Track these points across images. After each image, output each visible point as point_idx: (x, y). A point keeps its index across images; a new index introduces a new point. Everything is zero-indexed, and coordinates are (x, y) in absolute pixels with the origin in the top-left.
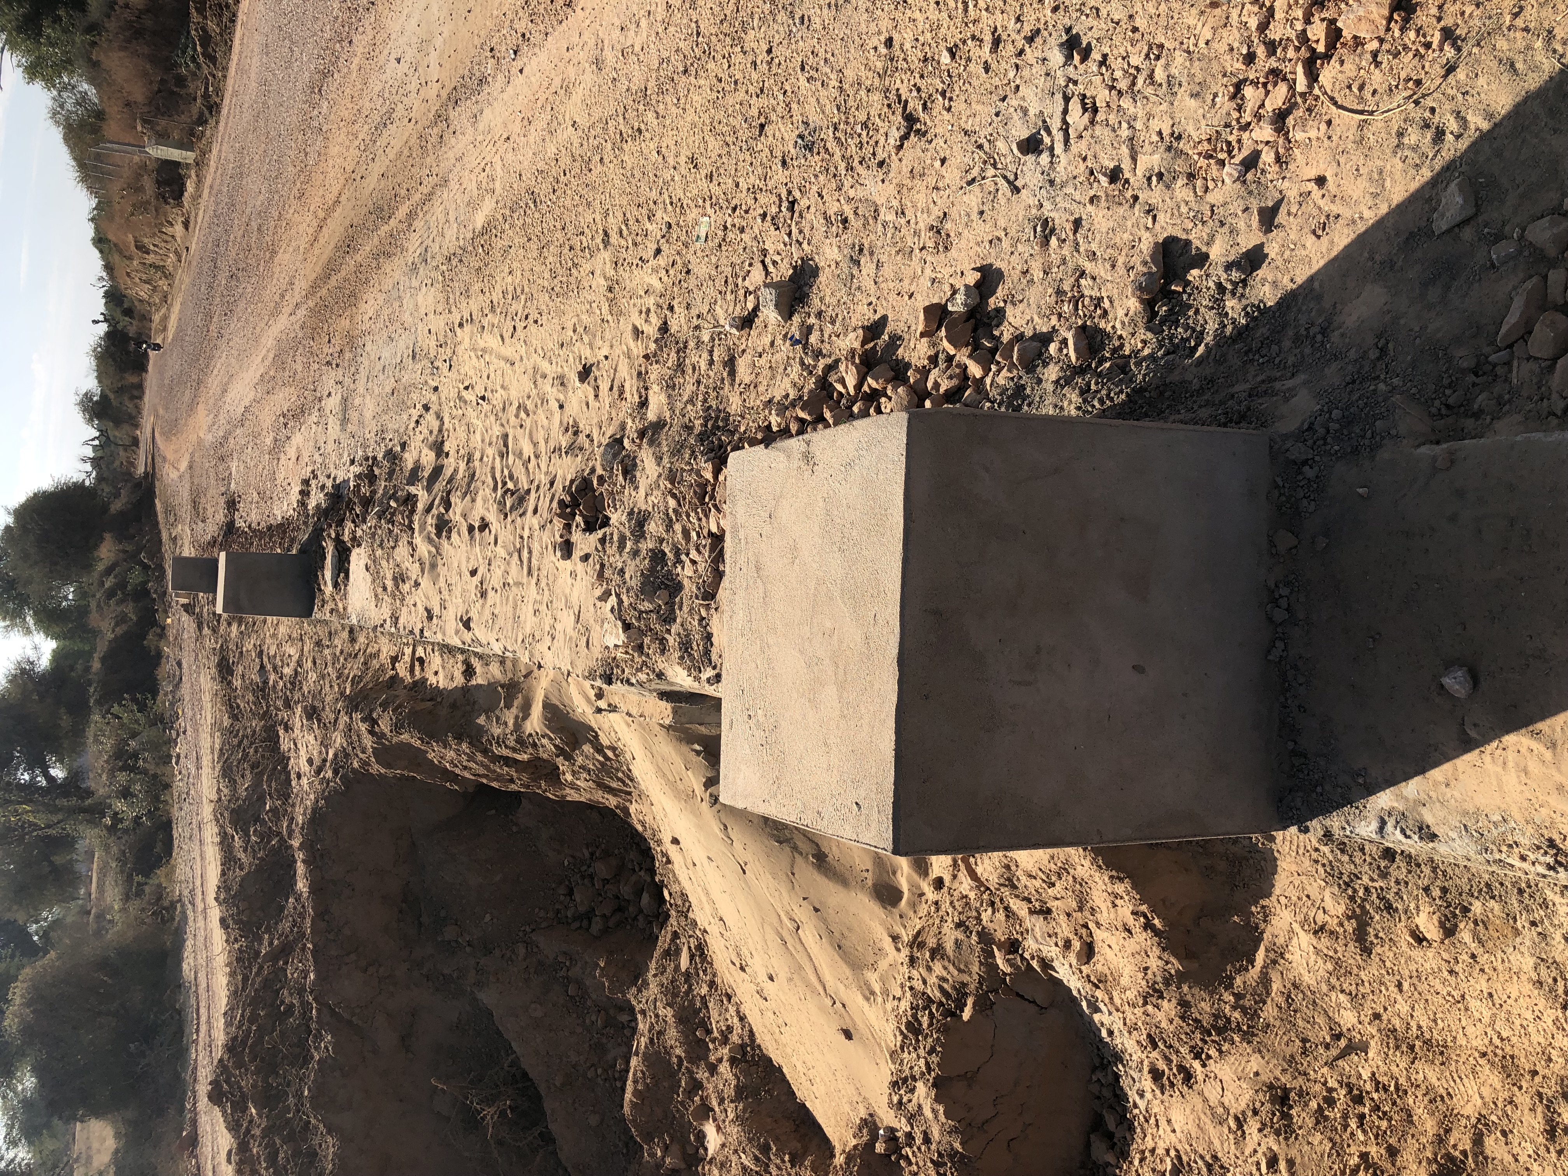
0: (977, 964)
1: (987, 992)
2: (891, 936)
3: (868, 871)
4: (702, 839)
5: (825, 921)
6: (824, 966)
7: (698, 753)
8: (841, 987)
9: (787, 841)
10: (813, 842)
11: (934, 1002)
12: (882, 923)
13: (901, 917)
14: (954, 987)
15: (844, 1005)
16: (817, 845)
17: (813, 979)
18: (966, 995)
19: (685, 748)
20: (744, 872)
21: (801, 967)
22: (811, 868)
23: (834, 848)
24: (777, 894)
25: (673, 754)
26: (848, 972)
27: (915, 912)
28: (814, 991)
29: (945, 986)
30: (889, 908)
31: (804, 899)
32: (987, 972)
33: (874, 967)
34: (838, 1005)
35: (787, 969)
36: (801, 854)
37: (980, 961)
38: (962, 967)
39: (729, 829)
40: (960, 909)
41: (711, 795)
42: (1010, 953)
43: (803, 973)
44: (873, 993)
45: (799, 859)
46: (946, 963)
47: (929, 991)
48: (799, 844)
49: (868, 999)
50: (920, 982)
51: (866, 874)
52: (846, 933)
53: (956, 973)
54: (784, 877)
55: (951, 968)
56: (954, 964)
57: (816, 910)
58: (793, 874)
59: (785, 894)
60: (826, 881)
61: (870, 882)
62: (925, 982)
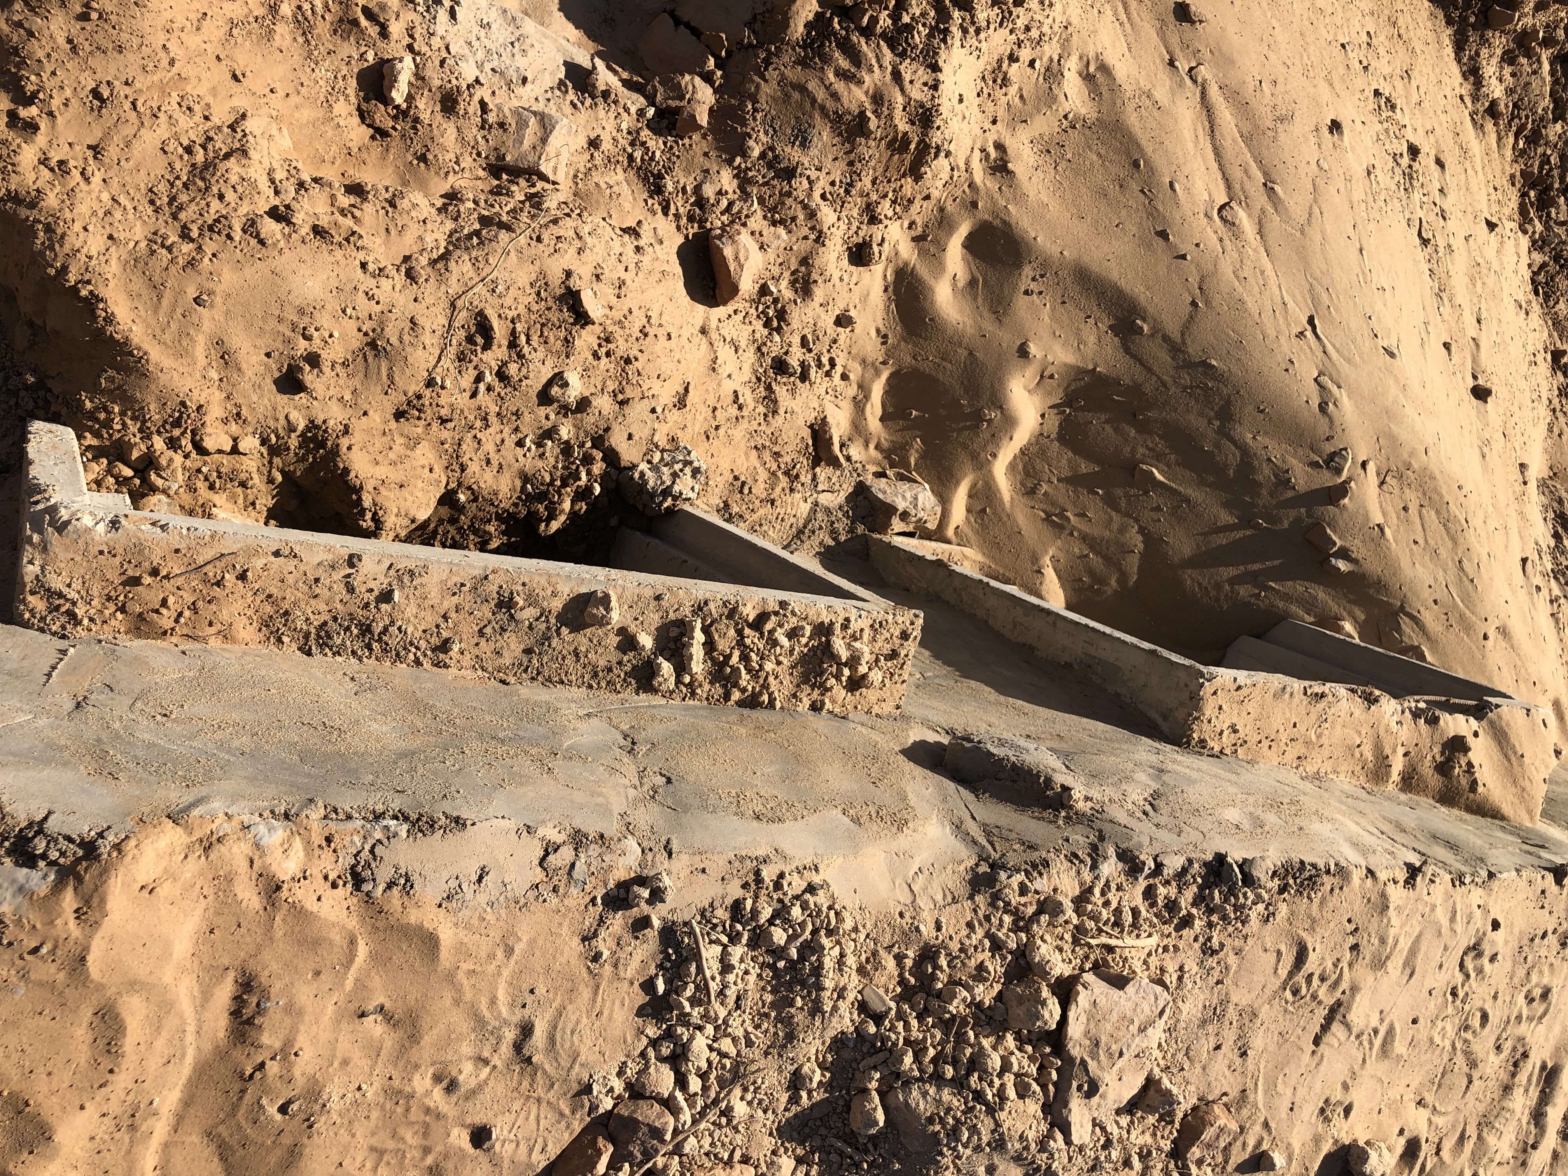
0: (762, 98)
1: (760, 45)
2: (1010, 173)
3: (1026, 293)
4: (1394, 391)
5: (1152, 213)
6: (1187, 135)
7: (1344, 554)
8: (1161, 94)
9: (1189, 365)
10: (1133, 356)
11: (884, 35)
12: (1020, 197)
13: (974, 205)
14: (826, 60)
15: (1171, 63)
16: (1127, 351)
17: (1226, 116)
18: (806, 44)
19: (1373, 566)
20: (1311, 320)
21: (1248, 139)
22: (1151, 310)
23: (1092, 339)
24: (1247, 272)
25: (1405, 563)
26: (1132, 120)
27: (942, 210)
28: (1234, 95)
29: (844, 63)
30: (997, 223)
31: (1184, 257)
32: (745, 79)
33: (1071, 123)
34: (1183, 65)
35: (1282, 137)
36: (1166, 338)
37: (755, 101)
38: (796, 95)
39: (1315, 402)
40: (789, 201)
41: (1338, 471)
42: (678, 110)
43: (1247, 127)
44: (1088, 78)
45: (1173, 328)
46: (830, 104)
47: (888, 56)
48: (1164, 356)
49: (1104, 68)
50: (907, 77)
51: (1033, 286)
52: (1113, 190)
53: (812, 86)
54: (1216, 300)
55: (821, 95)
56: (814, 101)
57: (1163, 235)
58: (1194, 304)
59: (1226, 269)
60: (1122, 283)
61: (1028, 271)
62: (897, 76)
